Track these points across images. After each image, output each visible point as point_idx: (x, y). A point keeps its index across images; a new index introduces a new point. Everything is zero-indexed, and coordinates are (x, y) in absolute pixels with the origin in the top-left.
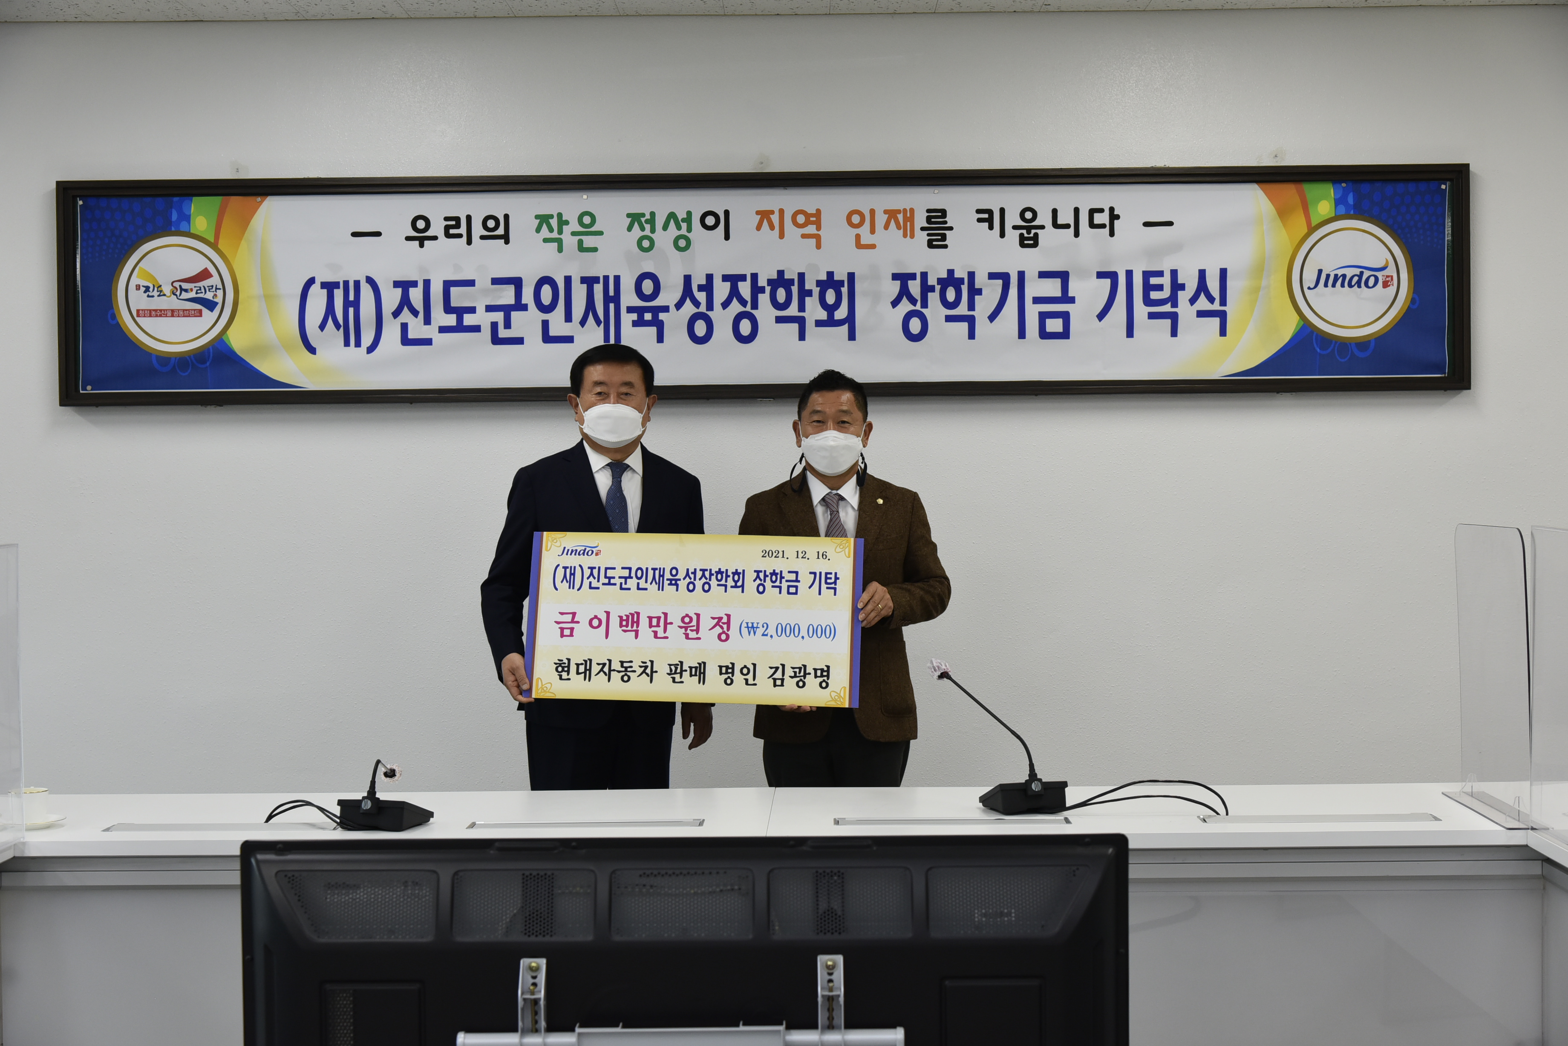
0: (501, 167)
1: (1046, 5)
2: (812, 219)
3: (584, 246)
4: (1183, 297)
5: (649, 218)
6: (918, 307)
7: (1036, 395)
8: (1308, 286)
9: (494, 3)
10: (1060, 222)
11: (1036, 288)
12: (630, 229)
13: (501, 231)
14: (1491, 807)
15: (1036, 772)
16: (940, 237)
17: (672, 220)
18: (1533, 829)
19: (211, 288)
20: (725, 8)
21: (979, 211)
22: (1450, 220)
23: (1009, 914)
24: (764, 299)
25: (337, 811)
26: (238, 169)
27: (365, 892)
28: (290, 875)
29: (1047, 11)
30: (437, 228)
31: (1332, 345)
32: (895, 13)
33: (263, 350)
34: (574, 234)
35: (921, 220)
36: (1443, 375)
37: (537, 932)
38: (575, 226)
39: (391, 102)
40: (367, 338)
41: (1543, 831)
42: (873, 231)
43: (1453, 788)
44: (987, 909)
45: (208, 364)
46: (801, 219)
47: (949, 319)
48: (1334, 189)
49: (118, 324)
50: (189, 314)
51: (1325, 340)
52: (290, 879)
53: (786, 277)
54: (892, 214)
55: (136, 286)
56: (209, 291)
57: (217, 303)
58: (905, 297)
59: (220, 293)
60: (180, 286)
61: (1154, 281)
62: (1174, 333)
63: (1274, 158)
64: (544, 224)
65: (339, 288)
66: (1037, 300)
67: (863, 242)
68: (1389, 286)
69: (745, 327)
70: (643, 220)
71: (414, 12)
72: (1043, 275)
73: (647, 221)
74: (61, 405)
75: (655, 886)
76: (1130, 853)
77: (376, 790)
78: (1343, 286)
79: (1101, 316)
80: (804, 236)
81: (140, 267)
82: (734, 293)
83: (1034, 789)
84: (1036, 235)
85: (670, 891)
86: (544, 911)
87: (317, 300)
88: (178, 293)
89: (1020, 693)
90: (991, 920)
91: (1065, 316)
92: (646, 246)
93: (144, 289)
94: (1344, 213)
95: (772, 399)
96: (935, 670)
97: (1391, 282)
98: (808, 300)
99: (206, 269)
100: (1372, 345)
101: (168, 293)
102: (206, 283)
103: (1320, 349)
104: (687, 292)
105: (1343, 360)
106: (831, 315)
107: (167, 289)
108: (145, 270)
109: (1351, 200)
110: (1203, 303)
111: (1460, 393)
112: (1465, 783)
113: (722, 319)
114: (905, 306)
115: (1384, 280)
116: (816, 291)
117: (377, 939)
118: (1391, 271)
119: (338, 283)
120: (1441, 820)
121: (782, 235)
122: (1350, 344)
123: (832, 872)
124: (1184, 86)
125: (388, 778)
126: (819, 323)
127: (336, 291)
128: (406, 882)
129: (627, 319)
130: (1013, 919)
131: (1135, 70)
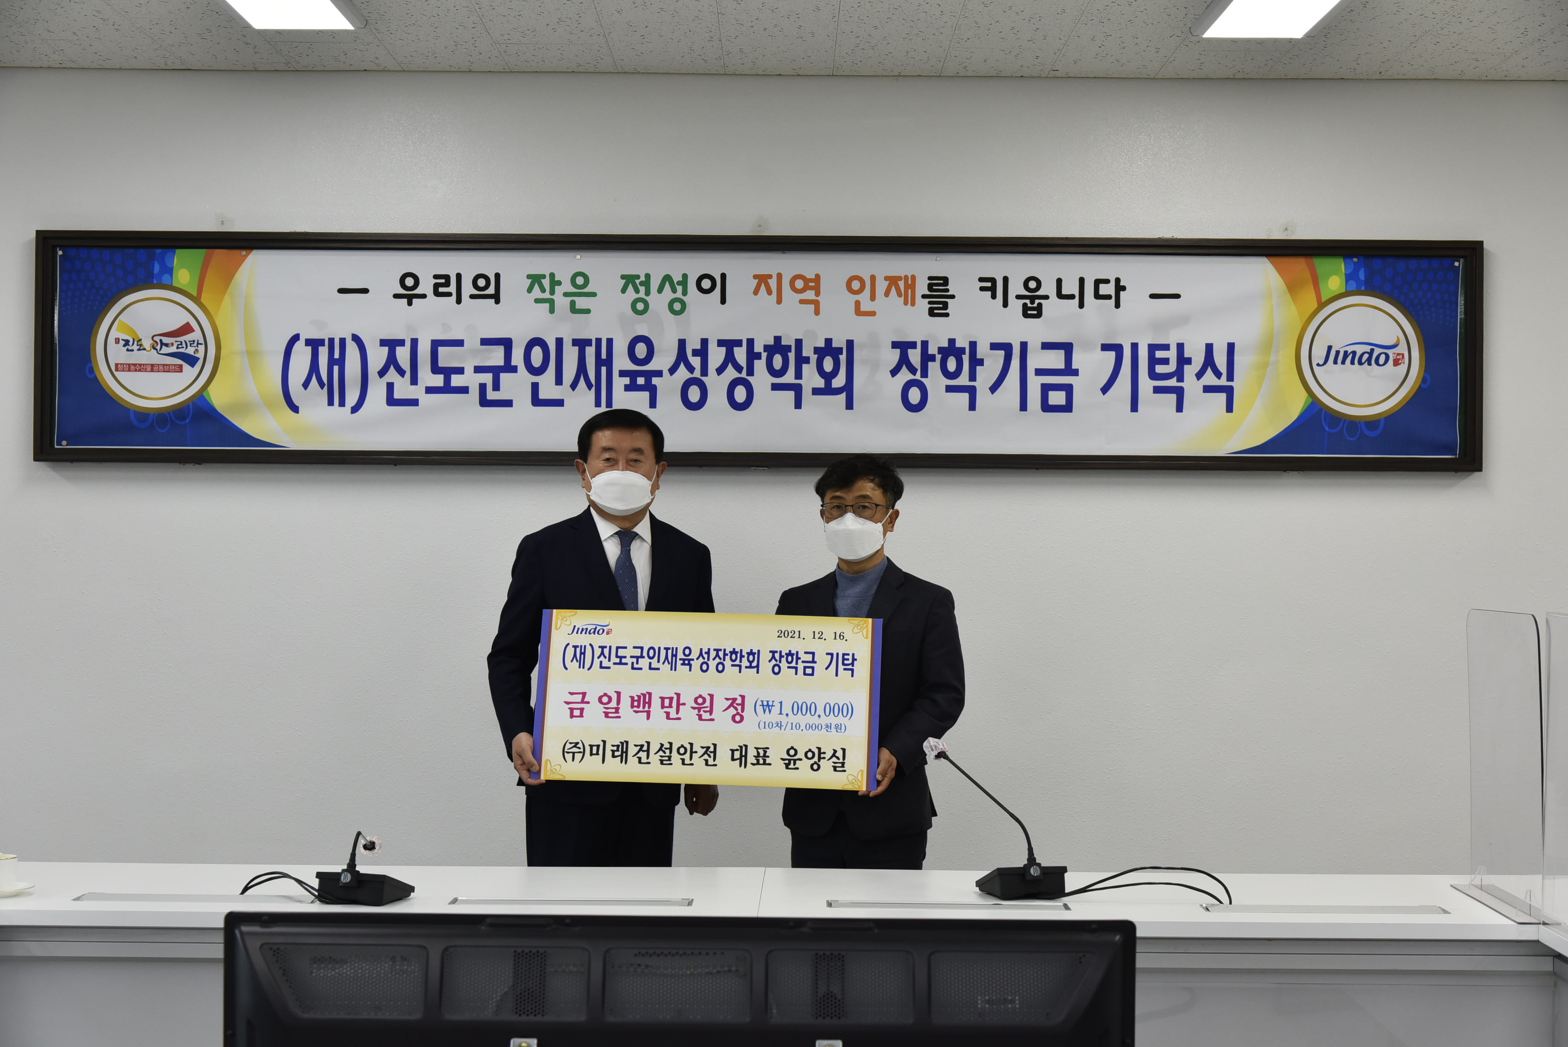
0: (493, 225)
1: (1054, 70)
2: (811, 284)
3: (576, 308)
4: (1190, 371)
5: (644, 280)
6: (918, 376)
7: (1037, 469)
8: (1317, 362)
9: (490, 58)
10: (1064, 292)
11: (1038, 359)
12: (624, 290)
13: (491, 290)
14: (1501, 900)
15: (1035, 856)
16: (941, 306)
17: (667, 283)
18: (1544, 924)
19: (192, 342)
20: (726, 67)
21: (981, 280)
22: (1463, 298)
23: (1012, 1001)
24: (760, 365)
25: (315, 883)
26: (223, 222)
27: (352, 967)
28: (275, 947)
29: (1054, 77)
30: (426, 286)
31: (1342, 423)
32: (900, 76)
33: (244, 407)
34: (566, 294)
35: (922, 288)
36: (1454, 457)
37: (528, 1011)
38: (567, 287)
39: (381, 156)
40: (352, 398)
41: (1556, 926)
42: (873, 298)
43: (1462, 880)
44: (991, 996)
45: (187, 421)
46: (799, 284)
47: (949, 389)
48: (1345, 265)
49: (96, 377)
50: (169, 369)
51: (1334, 418)
52: (275, 952)
53: (783, 344)
54: (893, 281)
55: (116, 339)
56: (191, 346)
57: (198, 359)
58: (904, 366)
59: (201, 348)
60: (161, 340)
61: (1159, 354)
62: (1180, 408)
63: (1284, 231)
64: (536, 284)
65: (324, 345)
66: (1039, 372)
67: (863, 309)
68: (1400, 364)
69: (740, 394)
70: (637, 282)
71: (408, 65)
72: (1046, 346)
73: (641, 284)
74: (35, 460)
75: (651, 966)
76: (1138, 942)
77: (356, 863)
78: (1352, 363)
79: (1105, 389)
80: (802, 302)
81: (119, 320)
82: (730, 358)
83: (1033, 873)
84: (1040, 305)
85: (666, 972)
86: (536, 990)
87: (301, 357)
88: (158, 347)
89: (1016, 775)
90: (995, 1007)
91: (1068, 389)
92: (640, 308)
93: (124, 342)
94: (1354, 289)
95: (766, 468)
96: (932, 750)
97: (1402, 360)
98: (805, 367)
99: (188, 324)
100: (1382, 424)
101: (148, 348)
102: (188, 337)
103: (1329, 428)
104: (681, 357)
105: (1351, 439)
106: (828, 383)
107: (147, 344)
108: (125, 323)
109: (1362, 275)
110: (1209, 378)
111: (1471, 475)
112: (1474, 876)
113: (717, 385)
114: (905, 375)
115: (1395, 358)
116: (814, 358)
117: (364, 1016)
118: (1402, 349)
119: (323, 340)
120: (1450, 913)
121: (779, 301)
122: (1359, 422)
123: (832, 954)
124: (1193, 156)
125: (367, 851)
126: (816, 391)
127: (320, 348)
128: (394, 957)
129: (619, 383)
130: (1017, 1006)
131: (1144, 139)
